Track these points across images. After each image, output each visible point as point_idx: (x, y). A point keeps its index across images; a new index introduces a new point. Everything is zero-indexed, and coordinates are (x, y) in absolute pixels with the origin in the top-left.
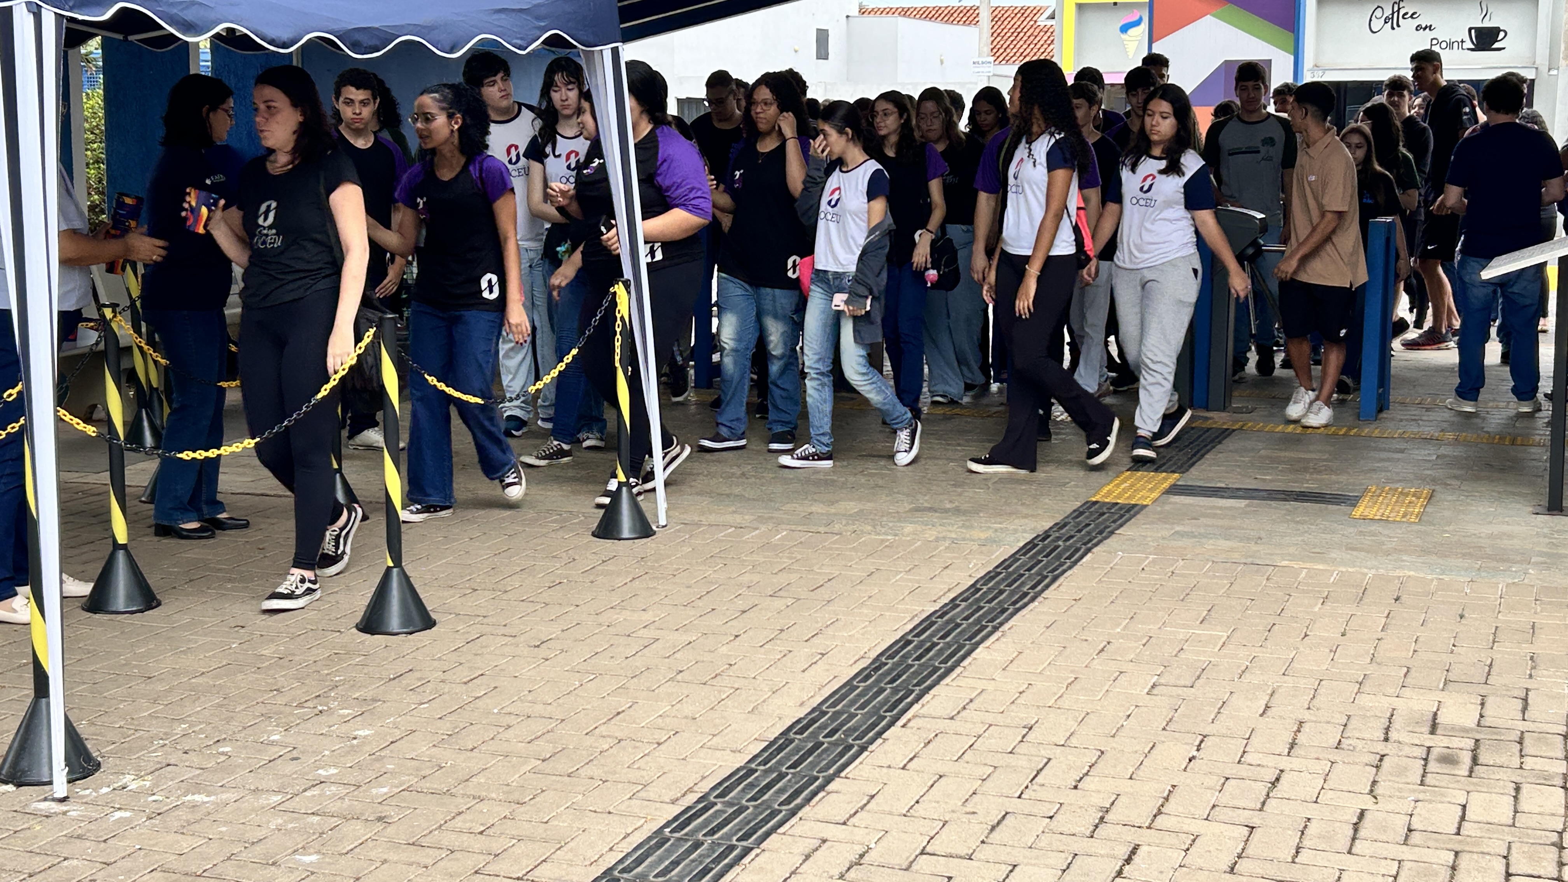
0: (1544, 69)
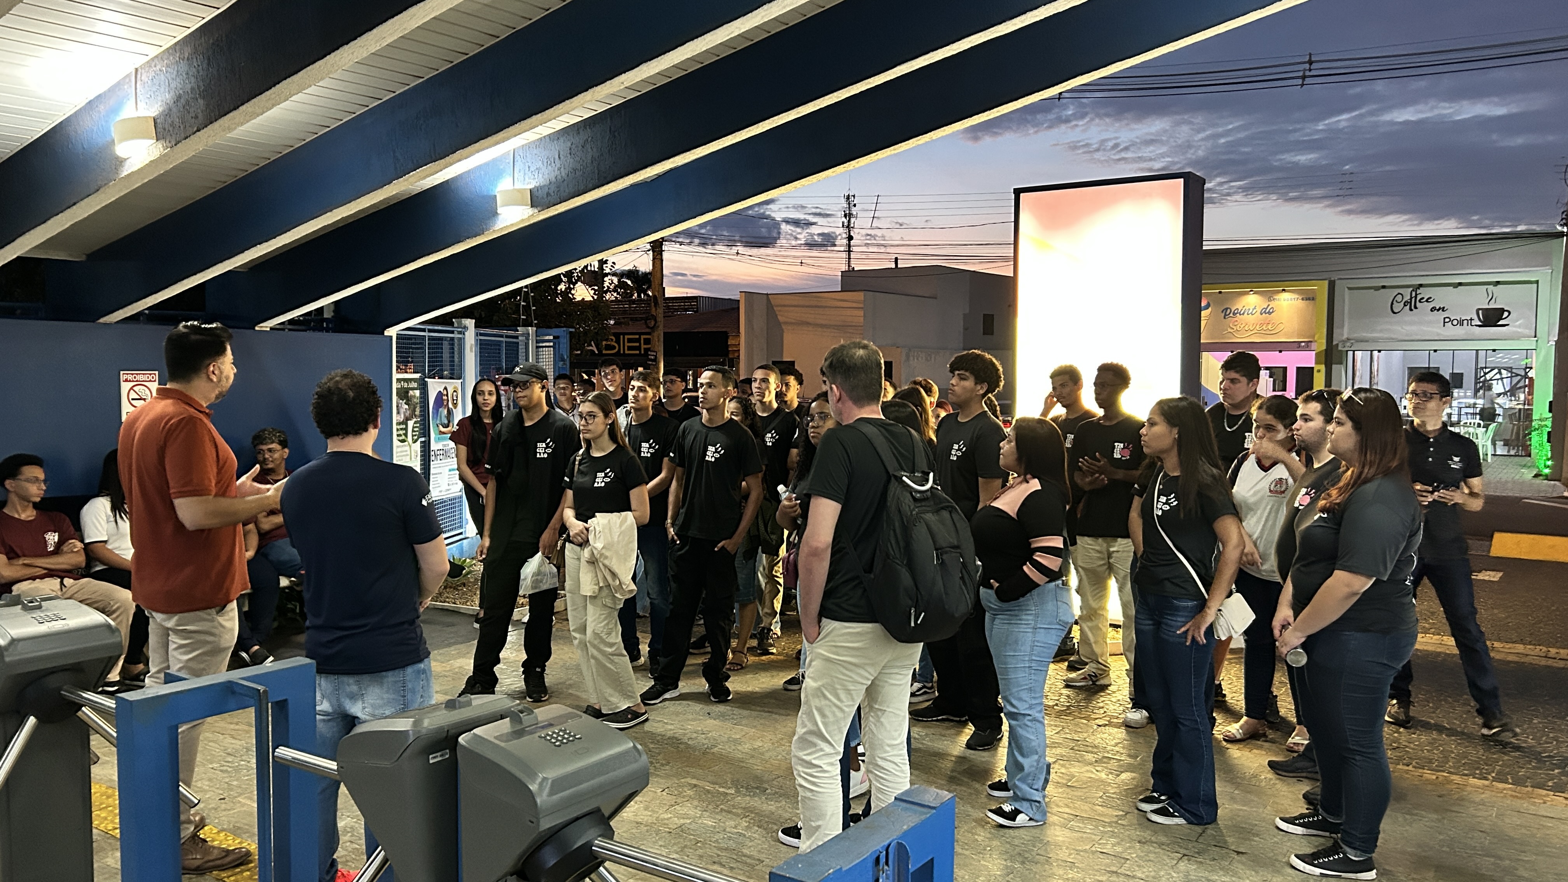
0: (1543, 341)
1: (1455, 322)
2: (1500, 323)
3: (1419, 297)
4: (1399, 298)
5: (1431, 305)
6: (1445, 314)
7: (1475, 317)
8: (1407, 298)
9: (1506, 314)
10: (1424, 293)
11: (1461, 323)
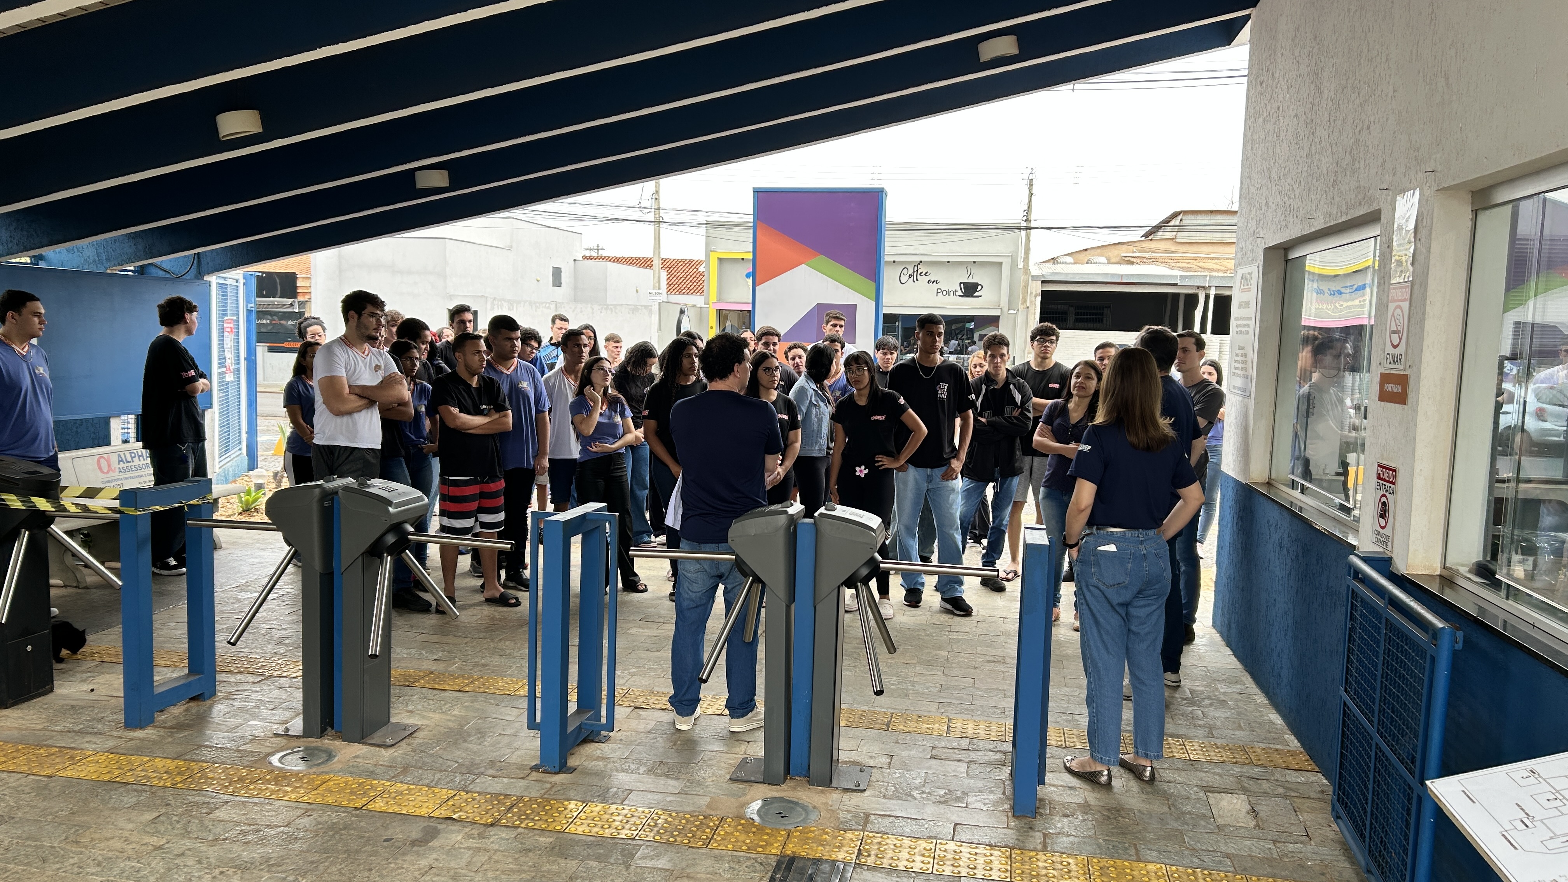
0: (1005, 309)
1: (945, 293)
2: (976, 294)
3: (919, 272)
4: (905, 271)
5: (928, 278)
6: (938, 286)
7: (959, 289)
8: (911, 271)
9: (980, 287)
10: (923, 269)
11: (949, 293)
